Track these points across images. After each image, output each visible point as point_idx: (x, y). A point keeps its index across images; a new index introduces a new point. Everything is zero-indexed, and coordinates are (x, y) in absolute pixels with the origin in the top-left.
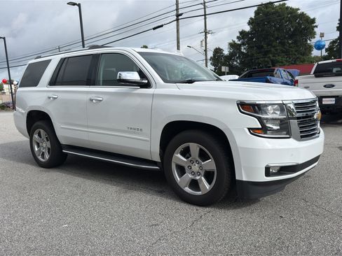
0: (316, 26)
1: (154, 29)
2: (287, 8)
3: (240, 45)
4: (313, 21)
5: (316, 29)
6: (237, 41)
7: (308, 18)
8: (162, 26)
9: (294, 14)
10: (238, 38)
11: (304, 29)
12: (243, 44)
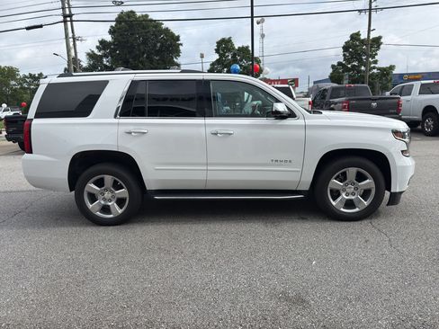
0: (181, 44)
1: (28, 28)
2: (151, 20)
3: (101, 57)
4: (178, 38)
5: (181, 47)
6: (96, 51)
7: (172, 35)
8: (41, 26)
9: (158, 29)
10: (97, 47)
11: (170, 46)
12: (105, 56)
